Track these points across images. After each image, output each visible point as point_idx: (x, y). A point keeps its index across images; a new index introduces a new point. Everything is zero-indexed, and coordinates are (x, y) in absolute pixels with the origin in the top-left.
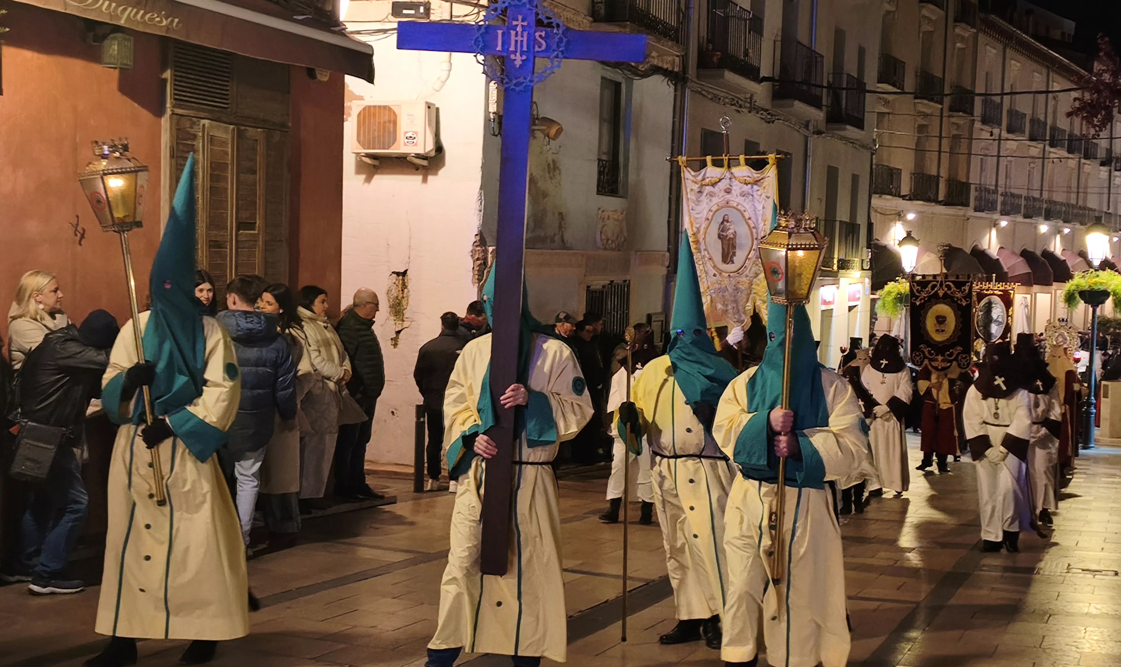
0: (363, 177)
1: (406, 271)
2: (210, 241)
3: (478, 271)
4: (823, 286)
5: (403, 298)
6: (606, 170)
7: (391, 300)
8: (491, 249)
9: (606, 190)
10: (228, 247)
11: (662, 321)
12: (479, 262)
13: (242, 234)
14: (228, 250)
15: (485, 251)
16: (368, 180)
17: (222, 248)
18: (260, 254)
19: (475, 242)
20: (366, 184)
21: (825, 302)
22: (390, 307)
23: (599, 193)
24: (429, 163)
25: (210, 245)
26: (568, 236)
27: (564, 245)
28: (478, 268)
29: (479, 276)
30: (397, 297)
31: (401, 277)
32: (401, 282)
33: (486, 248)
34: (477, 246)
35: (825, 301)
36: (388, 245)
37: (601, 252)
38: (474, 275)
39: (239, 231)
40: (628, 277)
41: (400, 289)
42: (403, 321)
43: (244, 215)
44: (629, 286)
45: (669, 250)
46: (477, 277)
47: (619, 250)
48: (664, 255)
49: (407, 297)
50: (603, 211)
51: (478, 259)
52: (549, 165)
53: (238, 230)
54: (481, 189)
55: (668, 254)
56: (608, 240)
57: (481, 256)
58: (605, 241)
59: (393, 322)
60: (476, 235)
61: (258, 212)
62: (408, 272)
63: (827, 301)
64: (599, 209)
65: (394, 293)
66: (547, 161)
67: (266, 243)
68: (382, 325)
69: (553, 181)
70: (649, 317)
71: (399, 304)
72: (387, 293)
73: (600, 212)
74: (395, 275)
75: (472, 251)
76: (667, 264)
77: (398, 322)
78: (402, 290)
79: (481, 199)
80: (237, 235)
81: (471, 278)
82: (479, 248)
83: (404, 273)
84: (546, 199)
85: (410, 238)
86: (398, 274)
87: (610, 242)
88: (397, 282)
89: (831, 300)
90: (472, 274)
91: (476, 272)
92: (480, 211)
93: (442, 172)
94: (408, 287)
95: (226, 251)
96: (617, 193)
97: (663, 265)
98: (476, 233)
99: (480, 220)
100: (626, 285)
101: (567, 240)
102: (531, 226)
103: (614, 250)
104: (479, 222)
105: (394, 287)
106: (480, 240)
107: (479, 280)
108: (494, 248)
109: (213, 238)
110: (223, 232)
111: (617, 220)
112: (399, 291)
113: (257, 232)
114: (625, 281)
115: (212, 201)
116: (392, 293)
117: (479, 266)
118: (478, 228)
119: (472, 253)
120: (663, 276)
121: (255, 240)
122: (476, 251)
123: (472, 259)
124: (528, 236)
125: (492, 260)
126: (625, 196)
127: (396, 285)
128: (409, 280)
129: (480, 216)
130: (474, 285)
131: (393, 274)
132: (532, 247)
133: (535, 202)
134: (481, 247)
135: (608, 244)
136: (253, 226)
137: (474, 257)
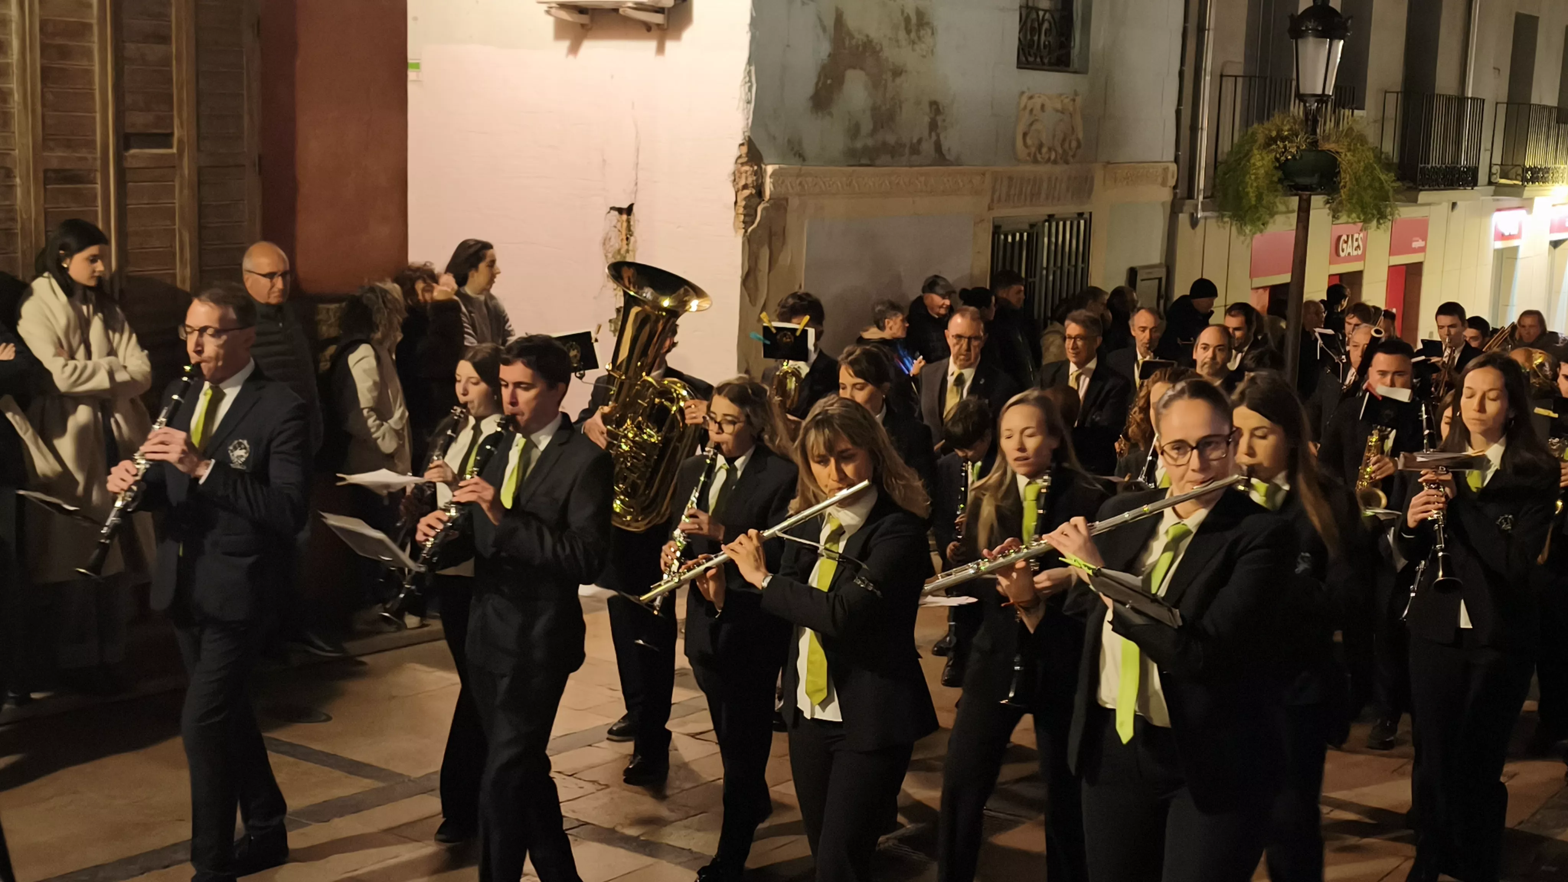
0: (565, 44)
1: (631, 207)
2: (46, 171)
3: (745, 207)
4: (1499, 210)
5: (628, 251)
6: (1046, 25)
7: (610, 255)
8: (770, 169)
9: (1046, 61)
10: (99, 181)
11: (1160, 279)
12: (747, 192)
13: (134, 156)
14: (98, 187)
15: (759, 174)
16: (574, 49)
17: (81, 182)
18: (186, 191)
19: (740, 157)
20: (571, 57)
21: (1502, 237)
23: (1022, 64)
24: (668, 19)
26: (951, 141)
27: (940, 157)
28: (744, 203)
29: (745, 215)
30: (619, 251)
31: (625, 217)
32: (625, 224)
33: (761, 168)
34: (743, 164)
35: (1503, 235)
36: (604, 161)
37: (1028, 169)
38: (737, 214)
39: (127, 147)
40: (1086, 209)
41: (625, 238)
43: (138, 120)
44: (1089, 222)
45: (1176, 160)
46: (742, 217)
47: (1067, 162)
48: (1166, 170)
49: (634, 251)
50: (1031, 98)
51: (745, 187)
52: (907, 20)
53: (124, 147)
54: (749, 63)
55: (1173, 167)
56: (1040, 146)
57: (750, 181)
58: (1033, 150)
59: (612, 293)
60: (742, 145)
61: (175, 113)
62: (635, 208)
63: (1507, 234)
65: (615, 242)
66: (903, 12)
67: (201, 171)
68: (595, 298)
69: (917, 47)
70: (1133, 273)
72: (604, 244)
73: (1024, 99)
74: (616, 213)
75: (734, 173)
76: (1172, 182)
78: (627, 239)
79: (750, 81)
80: (119, 158)
81: (732, 220)
82: (746, 168)
83: (629, 210)
84: (898, 81)
85: (638, 150)
86: (620, 211)
87: (1044, 150)
88: (618, 227)
89: (1514, 232)
90: (733, 213)
91: (741, 210)
92: (749, 102)
93: (688, 34)
94: (635, 234)
95: (93, 189)
96: (1064, 65)
97: (1164, 184)
98: (741, 142)
99: (748, 119)
100: (1082, 222)
101: (949, 150)
102: (867, 126)
103: (1055, 162)
104: (746, 122)
105: (614, 234)
106: (748, 154)
107: (747, 223)
108: (777, 166)
109: (55, 164)
110: (83, 153)
111: (1062, 112)
112: (622, 240)
113: (175, 150)
114: (1081, 215)
115: (50, 97)
116: (611, 244)
117: (746, 198)
118: (744, 133)
119: (735, 176)
120: (1163, 204)
121: (171, 166)
122: (741, 173)
123: (734, 186)
124: (859, 145)
125: (772, 189)
126: (1082, 71)
127: (616, 230)
128: (636, 222)
129: (748, 112)
130: (736, 232)
131: (612, 211)
132: (869, 162)
133: (876, 83)
134: (752, 166)
135: (1040, 153)
136: (165, 140)
137: (737, 184)
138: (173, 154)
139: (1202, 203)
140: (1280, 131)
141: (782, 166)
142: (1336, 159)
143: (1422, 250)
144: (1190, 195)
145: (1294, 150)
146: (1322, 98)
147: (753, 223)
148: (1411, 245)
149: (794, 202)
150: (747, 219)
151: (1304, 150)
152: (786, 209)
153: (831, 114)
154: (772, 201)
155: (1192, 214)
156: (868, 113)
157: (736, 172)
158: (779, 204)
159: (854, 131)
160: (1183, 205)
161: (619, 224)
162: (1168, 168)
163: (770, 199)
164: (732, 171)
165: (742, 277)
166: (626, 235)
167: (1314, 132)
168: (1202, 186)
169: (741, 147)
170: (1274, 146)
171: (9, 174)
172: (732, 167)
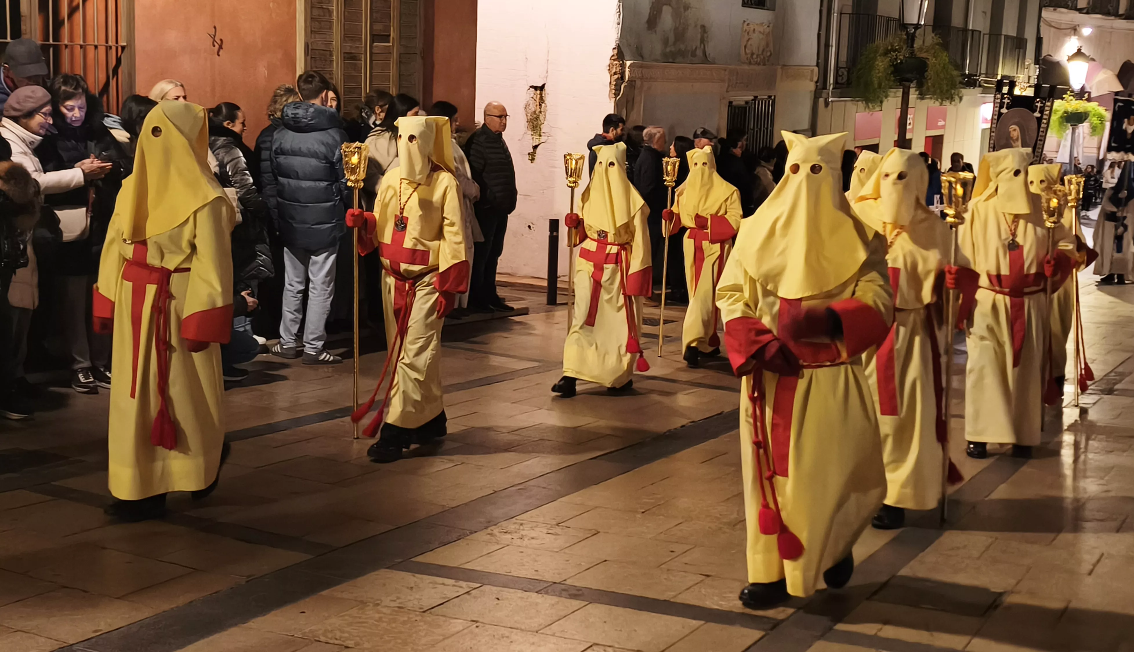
1: (544, 85)
2: (344, 53)
3: (615, 85)
4: (985, 103)
5: (540, 112)
7: (529, 115)
8: (628, 63)
10: (363, 59)
12: (616, 77)
13: (376, 46)
14: (363, 63)
15: (623, 66)
17: (356, 60)
18: (395, 67)
19: (613, 56)
21: (986, 121)
22: (527, 122)
23: (744, 5)
25: (344, 57)
26: (710, 49)
27: (705, 59)
28: (615, 83)
29: (615, 90)
30: (535, 112)
31: (538, 92)
32: (539, 96)
33: (623, 62)
34: (614, 60)
35: (986, 119)
36: (526, 58)
37: (745, 67)
38: (611, 90)
39: (373, 43)
40: (772, 93)
42: (540, 136)
43: (379, 27)
44: (774, 102)
45: (818, 65)
47: (764, 65)
48: (812, 71)
49: (545, 112)
50: (748, 25)
51: (615, 73)
53: (372, 41)
55: (816, 69)
56: (753, 54)
57: (618, 70)
58: (749, 56)
59: (530, 137)
60: (614, 49)
61: (392, 24)
62: (546, 86)
64: (744, 21)
65: (532, 107)
67: (400, 55)
68: (519, 140)
71: (537, 118)
72: (525, 108)
73: (745, 25)
74: (533, 89)
75: (609, 66)
76: (815, 79)
77: (535, 137)
78: (540, 105)
79: (619, 11)
80: (371, 48)
81: (608, 92)
82: (616, 62)
83: (542, 88)
84: (687, 13)
85: (548, 52)
86: (536, 88)
87: (755, 56)
88: (535, 97)
90: (609, 89)
91: (613, 87)
92: (619, 24)
94: (546, 102)
95: (362, 63)
96: (764, 6)
97: (811, 80)
98: (614, 47)
99: (618, 34)
100: (771, 101)
101: (709, 54)
102: (672, 39)
103: (759, 64)
105: (532, 102)
106: (617, 54)
107: (616, 95)
108: (632, 62)
109: (347, 50)
110: (358, 44)
111: (763, 34)
112: (537, 105)
113: (391, 44)
114: (770, 97)
115: (346, 13)
116: (530, 108)
117: (616, 80)
118: (616, 41)
120: (811, 91)
121: (388, 51)
122: (613, 66)
123: (609, 73)
124: (668, 50)
125: (629, 75)
126: (772, 9)
127: (533, 99)
128: (546, 95)
129: (618, 30)
130: (610, 100)
131: (531, 89)
132: (673, 61)
133: (677, 15)
134: (619, 61)
135: (752, 58)
136: (388, 38)
137: (611, 71)
138: (391, 46)
139: (832, 92)
140: (892, 46)
141: (634, 61)
142: (926, 62)
143: (943, 127)
144: (825, 87)
145: (901, 57)
146: (917, 26)
147: (619, 95)
148: (937, 123)
149: (638, 83)
150: (616, 92)
151: (908, 57)
152: (635, 87)
153: (656, 32)
154: (628, 82)
155: (826, 99)
156: (672, 32)
157: (611, 65)
158: (632, 84)
159: (666, 42)
160: (822, 93)
161: (535, 96)
162: (813, 69)
164: (609, 64)
166: (540, 102)
167: (912, 47)
168: (832, 82)
170: (889, 55)
171: (331, 55)
172: (608, 62)
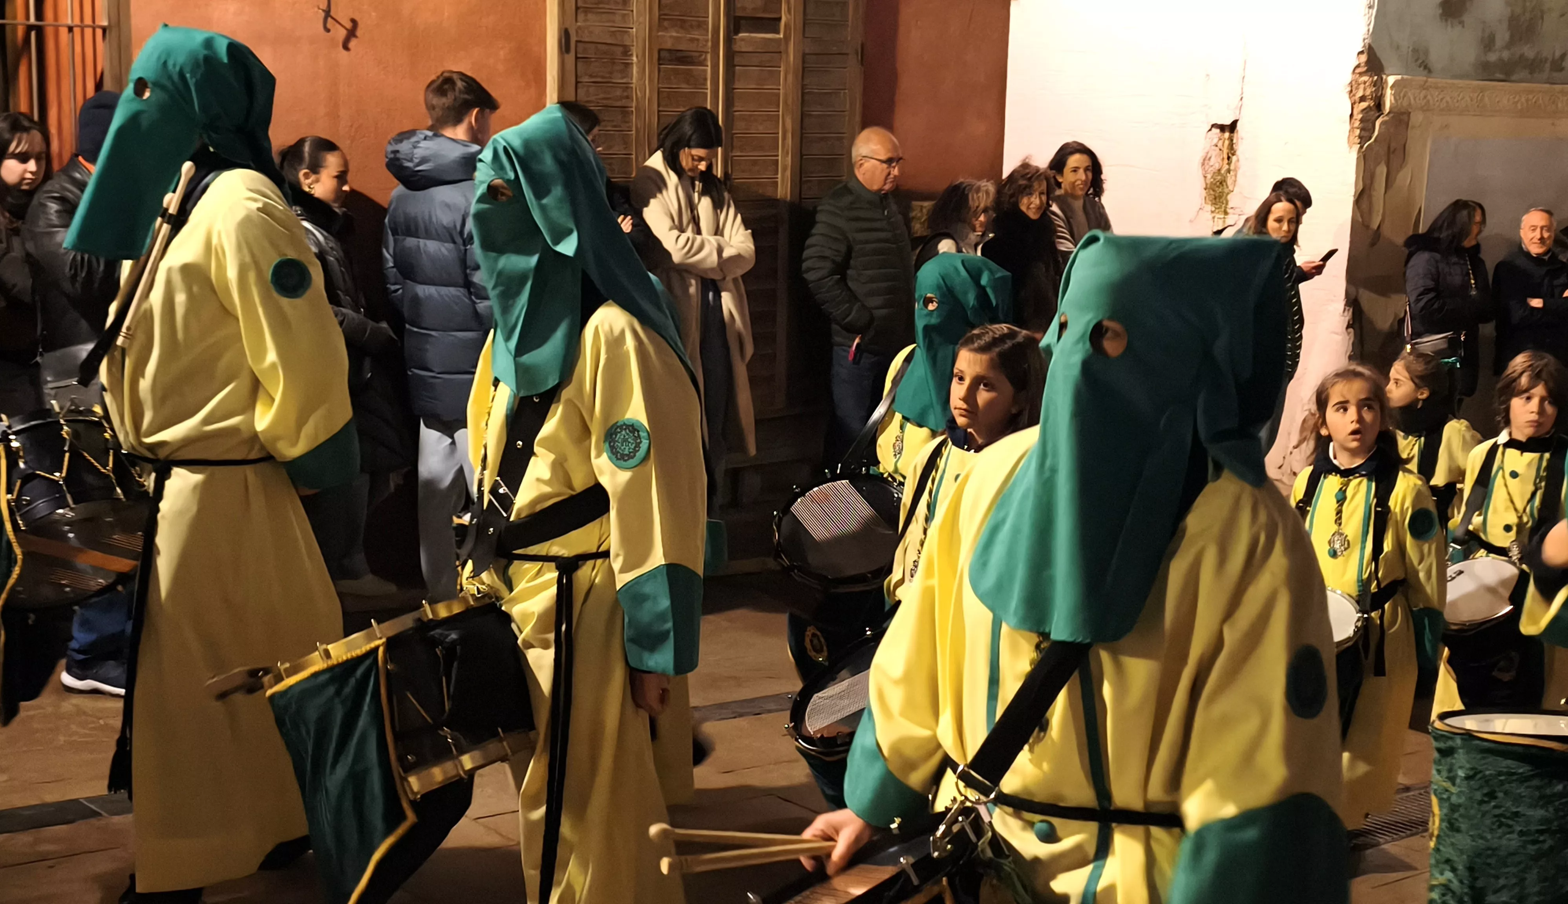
1: (1235, 123)
2: (660, 50)
3: (1361, 120)
5: (1229, 171)
7: (1209, 176)
8: (1391, 80)
10: (709, 64)
12: (1364, 105)
13: (742, 39)
14: (709, 69)
15: (1379, 85)
17: (692, 63)
18: (790, 77)
19: (1358, 66)
22: (1205, 189)
25: (660, 59)
28: (1360, 116)
29: (1362, 129)
30: (1219, 170)
31: (1227, 135)
32: (1227, 142)
33: (1381, 78)
34: (1361, 74)
36: (1207, 75)
38: (1352, 129)
39: (737, 32)
41: (1226, 156)
42: (1226, 213)
46: (1358, 132)
49: (1235, 170)
51: (1363, 99)
53: (734, 30)
57: (1368, 92)
59: (1210, 216)
60: (1361, 53)
62: (1239, 124)
65: (1216, 162)
67: (804, 57)
68: (1191, 221)
71: (1222, 182)
72: (1203, 164)
74: (1218, 131)
75: (1351, 83)
77: (1218, 216)
78: (1229, 158)
80: (729, 41)
81: (1347, 135)
82: (1365, 78)
83: (1232, 127)
85: (1245, 62)
86: (1222, 128)
88: (1219, 145)
90: (1347, 127)
91: (1357, 124)
94: (1238, 153)
95: (706, 71)
98: (1361, 50)
99: (1369, 25)
102: (1502, 36)
104: (1366, 29)
105: (1214, 152)
106: (1367, 63)
107: (1363, 139)
108: (1399, 77)
109: (669, 45)
110: (695, 35)
112: (1223, 159)
113: (782, 36)
116: (1211, 164)
117: (1363, 111)
118: (1364, 40)
119: (1352, 87)
121: (776, 51)
122: (1359, 84)
123: (1350, 98)
124: (1493, 57)
125: (1393, 101)
127: (1217, 149)
128: (1240, 140)
129: (1370, 18)
130: (1350, 147)
131: (1213, 129)
132: (1501, 76)
134: (1371, 76)
136: (772, 24)
137: (1354, 95)
138: (780, 39)
141: (1405, 77)
147: (1370, 138)
149: (1417, 118)
150: (1364, 134)
152: (1407, 124)
153: (1462, 23)
154: (1391, 115)
156: (1505, 25)
157: (1353, 83)
158: (1401, 118)
159: (1488, 43)
161: (1221, 142)
163: (1389, 113)
164: (1349, 81)
165: (1354, 196)
166: (1228, 154)
169: (1360, 56)
171: (626, 52)
172: (1349, 77)
